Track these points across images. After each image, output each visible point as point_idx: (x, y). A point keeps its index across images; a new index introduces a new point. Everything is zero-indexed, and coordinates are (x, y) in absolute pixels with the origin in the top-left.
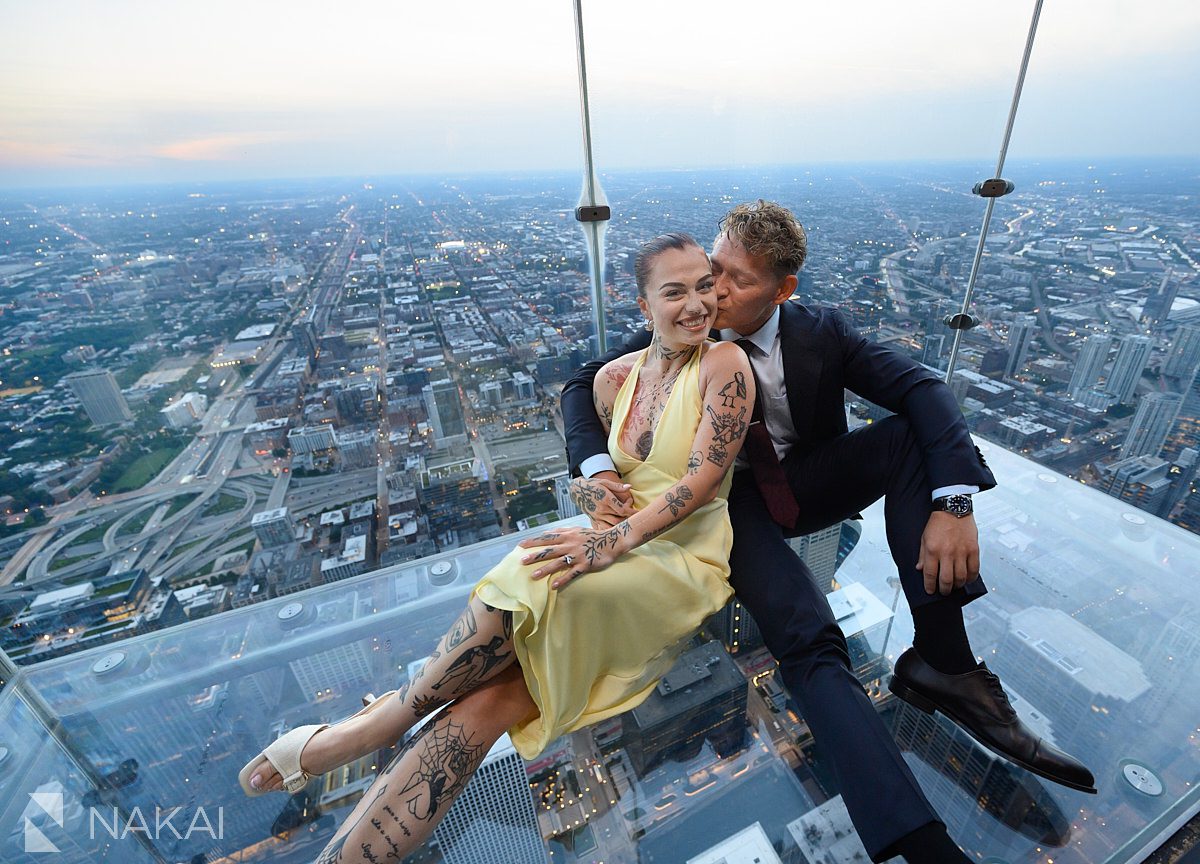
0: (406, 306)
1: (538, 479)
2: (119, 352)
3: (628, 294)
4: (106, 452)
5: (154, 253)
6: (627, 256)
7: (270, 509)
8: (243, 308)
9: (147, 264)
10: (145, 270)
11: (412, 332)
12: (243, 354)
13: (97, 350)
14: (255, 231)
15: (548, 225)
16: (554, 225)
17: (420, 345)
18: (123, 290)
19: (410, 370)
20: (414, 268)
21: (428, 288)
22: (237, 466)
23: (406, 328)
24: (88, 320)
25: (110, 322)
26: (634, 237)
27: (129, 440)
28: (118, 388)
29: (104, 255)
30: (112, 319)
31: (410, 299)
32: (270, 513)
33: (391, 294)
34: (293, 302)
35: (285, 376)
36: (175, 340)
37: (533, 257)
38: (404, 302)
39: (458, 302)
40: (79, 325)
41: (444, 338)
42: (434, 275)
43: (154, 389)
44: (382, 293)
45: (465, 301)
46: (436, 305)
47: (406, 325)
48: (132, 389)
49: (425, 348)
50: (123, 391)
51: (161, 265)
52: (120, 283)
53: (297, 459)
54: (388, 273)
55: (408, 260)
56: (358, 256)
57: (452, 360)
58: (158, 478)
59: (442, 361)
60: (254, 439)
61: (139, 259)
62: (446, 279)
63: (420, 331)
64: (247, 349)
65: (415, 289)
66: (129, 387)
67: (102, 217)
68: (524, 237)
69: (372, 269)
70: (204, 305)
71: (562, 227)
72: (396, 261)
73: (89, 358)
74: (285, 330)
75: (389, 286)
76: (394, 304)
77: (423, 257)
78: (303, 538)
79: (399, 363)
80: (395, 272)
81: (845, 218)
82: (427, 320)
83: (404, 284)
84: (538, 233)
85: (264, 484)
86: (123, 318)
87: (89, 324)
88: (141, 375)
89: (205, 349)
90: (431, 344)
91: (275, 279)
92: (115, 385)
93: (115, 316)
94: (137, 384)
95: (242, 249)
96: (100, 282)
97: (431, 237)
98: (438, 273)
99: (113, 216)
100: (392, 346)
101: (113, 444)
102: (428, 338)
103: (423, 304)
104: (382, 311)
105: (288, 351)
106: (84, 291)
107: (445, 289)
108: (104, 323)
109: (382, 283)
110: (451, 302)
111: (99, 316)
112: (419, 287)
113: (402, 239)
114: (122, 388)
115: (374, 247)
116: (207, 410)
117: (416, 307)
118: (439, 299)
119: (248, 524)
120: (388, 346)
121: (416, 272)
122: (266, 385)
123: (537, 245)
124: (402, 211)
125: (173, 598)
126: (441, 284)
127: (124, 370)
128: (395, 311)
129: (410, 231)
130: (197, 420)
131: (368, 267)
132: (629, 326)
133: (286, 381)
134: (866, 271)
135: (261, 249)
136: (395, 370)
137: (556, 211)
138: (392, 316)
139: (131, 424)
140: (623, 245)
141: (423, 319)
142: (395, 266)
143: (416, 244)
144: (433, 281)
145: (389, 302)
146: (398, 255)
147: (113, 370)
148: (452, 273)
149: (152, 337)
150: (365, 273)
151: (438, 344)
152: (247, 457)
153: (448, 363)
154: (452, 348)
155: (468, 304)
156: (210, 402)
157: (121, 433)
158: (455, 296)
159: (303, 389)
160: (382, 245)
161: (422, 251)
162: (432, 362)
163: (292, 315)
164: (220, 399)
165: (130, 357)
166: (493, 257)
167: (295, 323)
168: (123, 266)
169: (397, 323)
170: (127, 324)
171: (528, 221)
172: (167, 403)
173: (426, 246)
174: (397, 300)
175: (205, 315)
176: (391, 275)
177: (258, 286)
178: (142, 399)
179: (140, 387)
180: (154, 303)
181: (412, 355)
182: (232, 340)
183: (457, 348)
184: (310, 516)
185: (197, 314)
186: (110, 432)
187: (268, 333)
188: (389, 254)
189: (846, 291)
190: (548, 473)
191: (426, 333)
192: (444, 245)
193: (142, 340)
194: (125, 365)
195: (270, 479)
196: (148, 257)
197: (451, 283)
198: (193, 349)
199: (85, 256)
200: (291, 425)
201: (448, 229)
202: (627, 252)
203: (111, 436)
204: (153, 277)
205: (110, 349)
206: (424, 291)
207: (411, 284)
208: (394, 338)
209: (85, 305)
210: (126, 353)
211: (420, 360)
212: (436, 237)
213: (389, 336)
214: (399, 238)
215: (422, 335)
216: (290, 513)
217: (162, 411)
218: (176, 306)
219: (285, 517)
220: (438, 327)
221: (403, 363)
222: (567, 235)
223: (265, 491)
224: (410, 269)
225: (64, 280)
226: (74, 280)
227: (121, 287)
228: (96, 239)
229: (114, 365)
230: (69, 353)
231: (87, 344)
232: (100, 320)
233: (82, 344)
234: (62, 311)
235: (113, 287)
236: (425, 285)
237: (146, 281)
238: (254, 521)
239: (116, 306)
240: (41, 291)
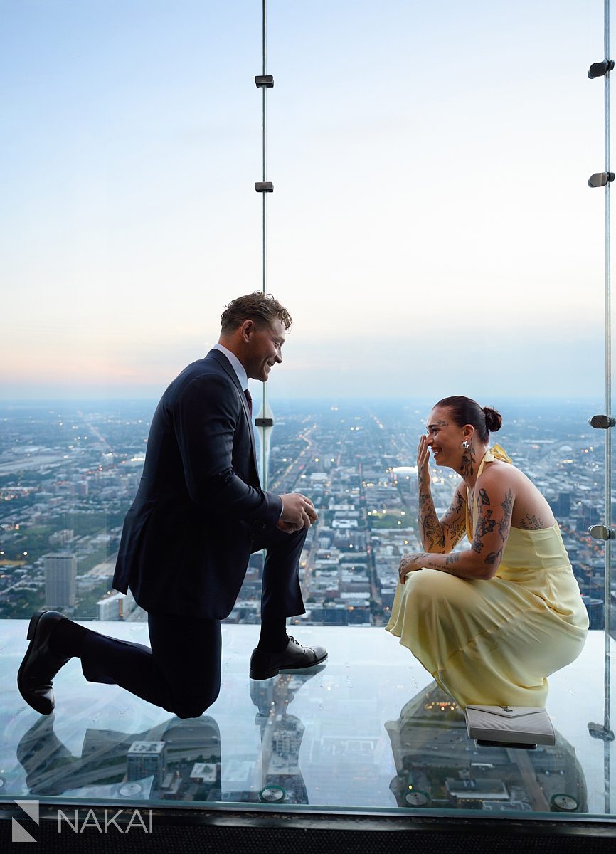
0: (343, 531)
1: (460, 795)
2: (89, 540)
7: (149, 741)
9: (137, 464)
10: (133, 470)
11: (343, 561)
13: (75, 535)
15: (516, 456)
16: (523, 457)
17: (348, 577)
18: (112, 485)
19: (330, 604)
20: (360, 492)
21: (370, 514)
23: (337, 556)
24: (80, 508)
25: (92, 512)
28: (76, 572)
29: (111, 454)
30: (96, 509)
31: (348, 524)
32: (148, 745)
33: (330, 516)
38: (342, 526)
39: (398, 534)
40: (72, 511)
41: (375, 572)
42: (379, 500)
43: (101, 580)
44: (323, 515)
45: (406, 534)
46: (374, 534)
47: (337, 552)
48: (85, 576)
49: (352, 582)
50: (78, 577)
52: (112, 479)
54: (333, 493)
55: (355, 482)
56: (308, 474)
57: (379, 601)
59: (367, 600)
61: (132, 460)
62: (391, 506)
63: (351, 561)
65: (356, 514)
66: (83, 575)
67: (121, 424)
69: (318, 488)
72: (343, 482)
73: (66, 542)
75: (331, 508)
76: (331, 527)
77: (371, 480)
78: (169, 789)
79: (320, 595)
80: (340, 494)
82: (361, 550)
83: (346, 507)
86: (102, 509)
87: (78, 511)
88: (95, 565)
90: (360, 578)
92: (74, 571)
93: (98, 507)
94: (90, 573)
96: (98, 476)
97: (383, 460)
98: (383, 499)
99: (128, 423)
100: (318, 573)
102: (358, 570)
103: (361, 531)
104: (317, 534)
106: (85, 483)
107: (386, 518)
108: (89, 512)
109: (325, 504)
110: (391, 534)
111: (87, 506)
112: (361, 512)
113: (355, 460)
114: (78, 574)
115: (326, 466)
116: (133, 611)
117: (352, 534)
118: (379, 528)
119: (122, 753)
120: (313, 574)
121: (361, 496)
124: (360, 432)
126: (384, 512)
127: (86, 557)
128: (330, 535)
129: (363, 452)
130: (122, 619)
131: (315, 486)
136: (314, 602)
137: (528, 441)
138: (326, 540)
139: (71, 611)
141: (357, 547)
142: (341, 487)
143: (365, 467)
144: (376, 507)
145: (326, 525)
146: (347, 477)
147: (78, 556)
148: (398, 500)
150: (310, 492)
151: (367, 579)
153: (373, 604)
154: (380, 586)
155: (409, 538)
158: (395, 526)
160: (334, 465)
161: (372, 474)
162: (356, 599)
165: (95, 546)
166: (447, 487)
168: (120, 465)
169: (329, 548)
170: (103, 516)
172: (105, 596)
173: (376, 469)
174: (335, 524)
176: (335, 497)
178: (88, 588)
179: (91, 576)
180: (129, 500)
181: (336, 588)
183: (387, 587)
184: (184, 761)
188: (338, 475)
190: (474, 790)
191: (357, 565)
192: (395, 470)
194: (88, 552)
196: (140, 459)
197: (394, 512)
199: (98, 454)
201: (404, 453)
204: (136, 476)
205: (85, 536)
206: (365, 517)
207: (353, 508)
208: (323, 565)
209: (82, 495)
210: (94, 541)
211: (344, 596)
212: (388, 461)
213: (317, 562)
214: (351, 458)
215: (352, 566)
216: (165, 751)
217: (99, 603)
219: (159, 754)
220: (371, 560)
221: (325, 595)
222: (538, 470)
224: (355, 492)
225: (76, 472)
226: (83, 473)
227: (112, 482)
228: (110, 441)
229: (80, 551)
230: (55, 535)
231: (70, 529)
232: (86, 509)
233: (66, 528)
234: (65, 497)
235: (106, 482)
236: (368, 511)
237: (131, 480)
238: (131, 750)
239: (102, 498)
240: (59, 479)
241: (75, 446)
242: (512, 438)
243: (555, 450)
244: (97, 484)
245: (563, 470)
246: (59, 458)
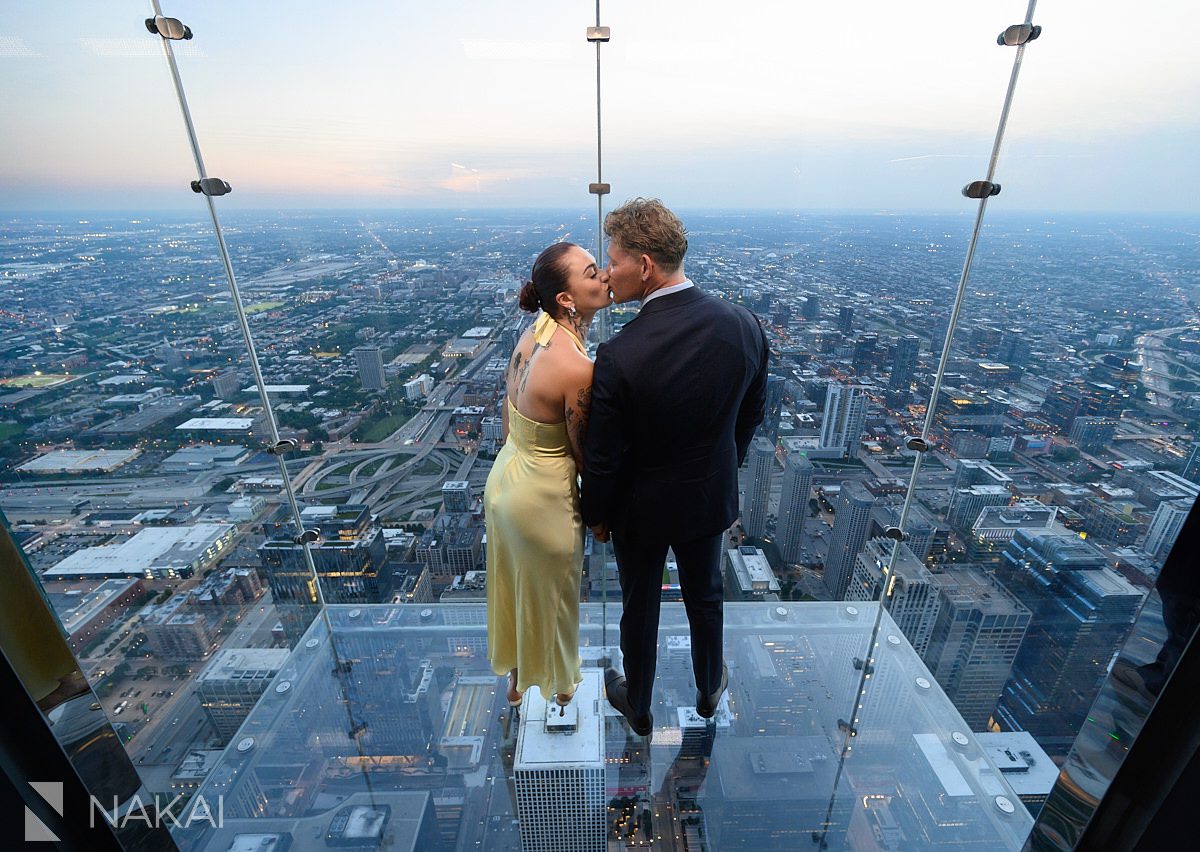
2: (388, 335)
3: (800, 339)
4: (366, 409)
5: (424, 262)
6: (806, 300)
7: (457, 480)
8: (473, 312)
9: (419, 270)
10: (417, 274)
12: (465, 349)
13: (376, 332)
14: (493, 250)
15: (731, 262)
16: (737, 263)
18: (400, 288)
22: (442, 440)
24: (375, 309)
25: (387, 312)
26: (817, 281)
27: (380, 403)
29: (395, 261)
30: (390, 309)
32: (456, 483)
34: (507, 311)
35: (490, 372)
36: (424, 331)
37: (712, 292)
40: (370, 311)
43: (403, 367)
48: (390, 364)
50: (385, 365)
51: (427, 271)
52: (400, 283)
53: (484, 443)
58: (392, 437)
60: (457, 420)
61: (415, 266)
64: (468, 346)
66: (388, 363)
67: (399, 232)
68: (707, 272)
70: (448, 306)
71: (745, 265)
73: (370, 337)
74: (497, 334)
78: (474, 511)
81: (1092, 280)
84: (720, 269)
85: (456, 458)
86: (396, 310)
87: (375, 312)
88: (398, 355)
89: (441, 341)
91: (499, 291)
92: (380, 360)
93: (392, 307)
94: (394, 361)
95: (481, 264)
96: (387, 281)
99: (406, 232)
101: (371, 404)
105: (495, 351)
106: (377, 287)
108: (384, 312)
111: (382, 307)
114: (384, 363)
116: (432, 390)
119: (439, 489)
122: (475, 377)
123: (717, 280)
125: (381, 533)
127: (388, 349)
130: (424, 397)
132: (794, 372)
133: (490, 376)
134: (1111, 347)
135: (494, 265)
139: (384, 391)
140: (805, 289)
147: (382, 348)
149: (410, 326)
152: (450, 434)
156: (436, 385)
157: (376, 397)
159: (500, 385)
163: (505, 322)
164: (443, 382)
165: (395, 340)
167: (506, 329)
168: (404, 270)
170: (398, 315)
171: (714, 257)
172: (408, 380)
175: (447, 314)
177: (486, 296)
178: (394, 374)
179: (396, 364)
180: (417, 301)
182: (460, 337)
185: (441, 312)
186: (370, 395)
187: (485, 335)
189: (1078, 368)
193: (403, 329)
194: (390, 345)
195: (462, 455)
196: (421, 265)
198: (435, 340)
199: (384, 260)
200: (486, 414)
202: (808, 296)
203: (370, 398)
204: (420, 280)
205: (383, 332)
209: (376, 297)
210: (393, 336)
216: (470, 487)
217: (404, 385)
218: (429, 305)
219: (466, 490)
223: (457, 464)
225: (368, 277)
226: (374, 278)
227: (400, 286)
228: (392, 249)
229: (383, 344)
230: (360, 332)
231: (371, 327)
232: (382, 310)
233: (368, 326)
234: (363, 299)
235: (395, 286)
236: (611, 309)
237: (415, 283)
238: (444, 487)
239: (394, 300)
240: (354, 283)
241: (363, 253)
242: (729, 246)
243: (763, 257)
244: (389, 288)
245: (768, 274)
246: (349, 265)
